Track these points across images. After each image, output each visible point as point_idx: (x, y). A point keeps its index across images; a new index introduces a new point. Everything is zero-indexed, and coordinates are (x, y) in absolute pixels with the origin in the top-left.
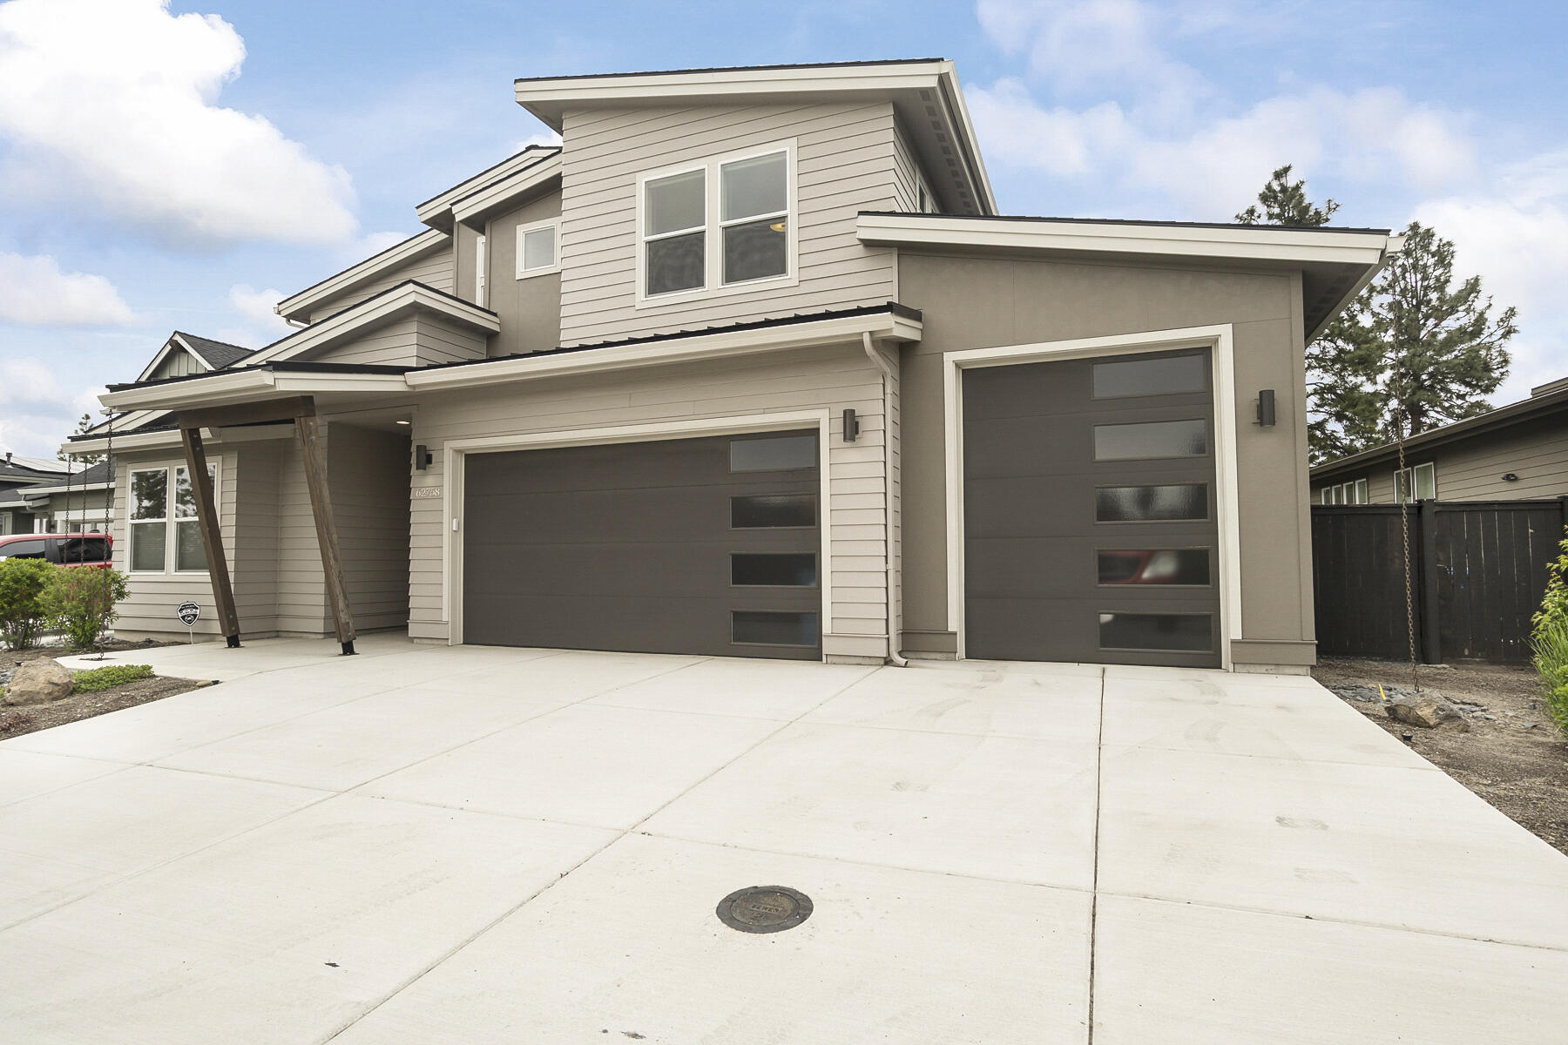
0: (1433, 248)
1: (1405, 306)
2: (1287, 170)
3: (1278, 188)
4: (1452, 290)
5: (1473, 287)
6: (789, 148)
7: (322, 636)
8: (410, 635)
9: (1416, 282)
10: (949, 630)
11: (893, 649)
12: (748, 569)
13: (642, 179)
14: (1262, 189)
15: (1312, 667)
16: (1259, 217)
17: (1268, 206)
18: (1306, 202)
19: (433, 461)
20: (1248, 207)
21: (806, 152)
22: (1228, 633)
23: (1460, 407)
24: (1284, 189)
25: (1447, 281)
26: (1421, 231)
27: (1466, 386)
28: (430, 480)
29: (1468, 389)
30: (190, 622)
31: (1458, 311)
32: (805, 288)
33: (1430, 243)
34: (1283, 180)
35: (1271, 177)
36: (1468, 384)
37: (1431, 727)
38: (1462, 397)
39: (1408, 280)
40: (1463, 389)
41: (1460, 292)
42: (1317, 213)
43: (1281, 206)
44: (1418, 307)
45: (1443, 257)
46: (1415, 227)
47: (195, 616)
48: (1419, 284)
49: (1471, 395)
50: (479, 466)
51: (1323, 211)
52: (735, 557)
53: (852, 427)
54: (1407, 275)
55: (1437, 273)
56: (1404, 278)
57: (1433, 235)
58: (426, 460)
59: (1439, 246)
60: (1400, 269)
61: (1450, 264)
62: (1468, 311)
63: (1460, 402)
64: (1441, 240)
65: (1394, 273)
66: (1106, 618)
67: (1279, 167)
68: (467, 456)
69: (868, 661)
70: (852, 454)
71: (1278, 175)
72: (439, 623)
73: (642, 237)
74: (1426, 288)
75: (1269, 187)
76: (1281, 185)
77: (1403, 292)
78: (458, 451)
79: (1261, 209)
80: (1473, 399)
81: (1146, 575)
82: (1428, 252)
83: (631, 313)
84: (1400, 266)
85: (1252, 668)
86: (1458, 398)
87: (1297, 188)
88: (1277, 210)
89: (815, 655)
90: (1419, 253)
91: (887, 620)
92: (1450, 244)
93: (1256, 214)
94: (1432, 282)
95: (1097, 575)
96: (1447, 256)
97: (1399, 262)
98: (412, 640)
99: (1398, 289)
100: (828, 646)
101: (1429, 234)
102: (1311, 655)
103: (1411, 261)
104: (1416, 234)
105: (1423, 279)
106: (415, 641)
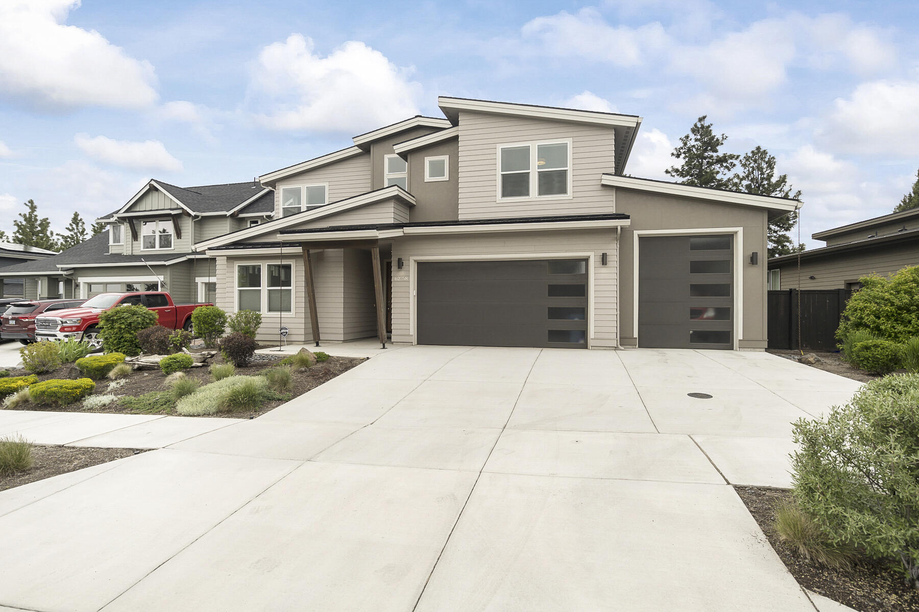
0: (766, 160)
1: (753, 187)
2: (704, 117)
3: (700, 126)
4: (774, 180)
5: (783, 180)
6: (569, 142)
7: (342, 342)
8: (392, 341)
9: (758, 175)
10: (634, 337)
11: (619, 344)
12: (555, 313)
13: (500, 147)
14: (692, 126)
15: (766, 349)
16: (691, 140)
17: (695, 135)
18: (713, 134)
19: (404, 265)
20: (686, 135)
21: (577, 144)
22: (737, 337)
23: (775, 237)
24: (703, 127)
25: (772, 176)
26: (761, 150)
27: (778, 227)
28: (402, 273)
29: (779, 228)
30: (285, 335)
31: (776, 191)
32: (575, 200)
33: (765, 157)
34: (702, 123)
35: (697, 120)
36: (779, 226)
37: (813, 364)
38: (775, 232)
39: (755, 174)
40: (777, 228)
41: (777, 181)
42: (718, 140)
43: (701, 135)
44: (758, 187)
45: (771, 165)
46: (758, 148)
47: (287, 333)
48: (760, 176)
49: (780, 231)
50: (424, 268)
51: (720, 139)
52: (549, 308)
53: (604, 260)
54: (754, 171)
55: (768, 172)
56: (753, 173)
57: (767, 153)
58: (400, 265)
59: (769, 159)
60: (751, 169)
61: (773, 168)
62: (780, 191)
63: (775, 234)
64: (770, 156)
65: (749, 170)
66: (691, 332)
67: (701, 116)
68: (418, 263)
69: (608, 348)
70: (604, 270)
71: (700, 120)
72: (409, 335)
73: (499, 173)
74: (762, 179)
75: (696, 125)
76: (702, 125)
77: (752, 180)
78: (415, 261)
79: (692, 136)
80: (781, 233)
81: (705, 316)
82: (764, 161)
83: (494, 204)
84: (751, 167)
85: (745, 349)
86: (774, 232)
87: (709, 127)
88: (699, 137)
89: (585, 347)
90: (760, 161)
91: (617, 333)
92: (773, 158)
93: (689, 138)
94: (765, 176)
95: (690, 316)
96: (772, 164)
97: (751, 165)
98: (392, 343)
99: (750, 178)
100: (591, 343)
101: (765, 152)
102: (766, 345)
103: (756, 165)
104: (759, 152)
105: (761, 174)
106: (394, 343)
